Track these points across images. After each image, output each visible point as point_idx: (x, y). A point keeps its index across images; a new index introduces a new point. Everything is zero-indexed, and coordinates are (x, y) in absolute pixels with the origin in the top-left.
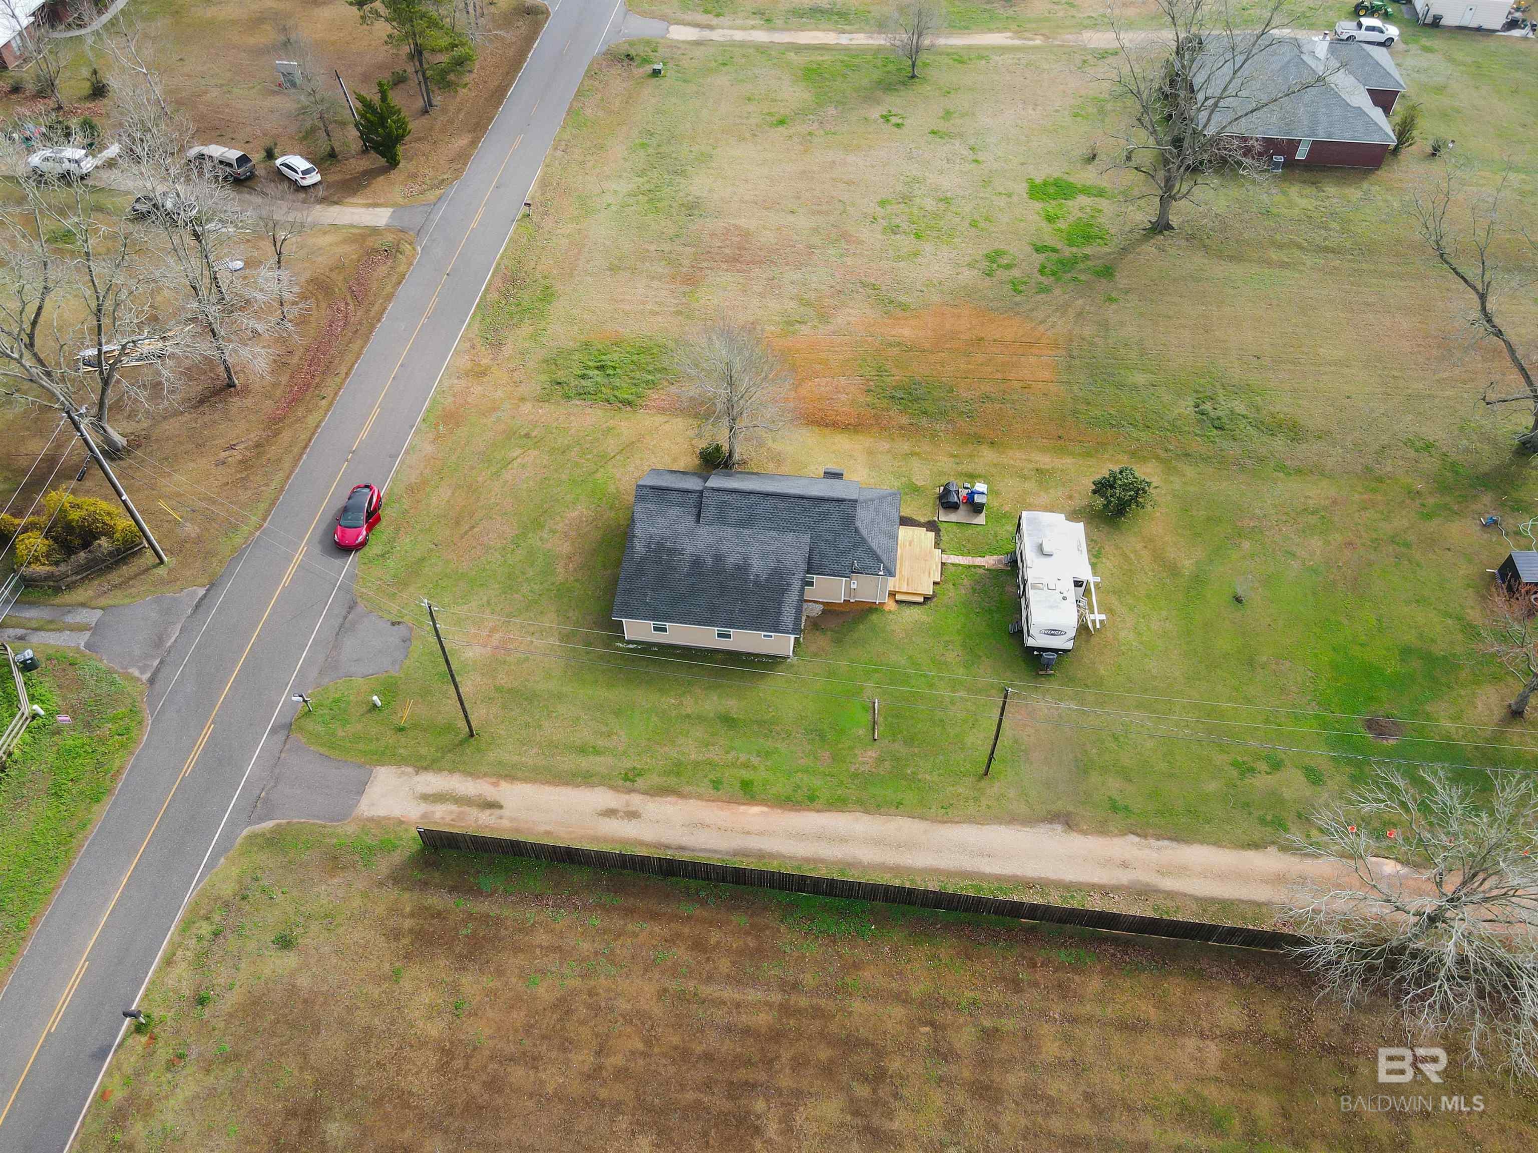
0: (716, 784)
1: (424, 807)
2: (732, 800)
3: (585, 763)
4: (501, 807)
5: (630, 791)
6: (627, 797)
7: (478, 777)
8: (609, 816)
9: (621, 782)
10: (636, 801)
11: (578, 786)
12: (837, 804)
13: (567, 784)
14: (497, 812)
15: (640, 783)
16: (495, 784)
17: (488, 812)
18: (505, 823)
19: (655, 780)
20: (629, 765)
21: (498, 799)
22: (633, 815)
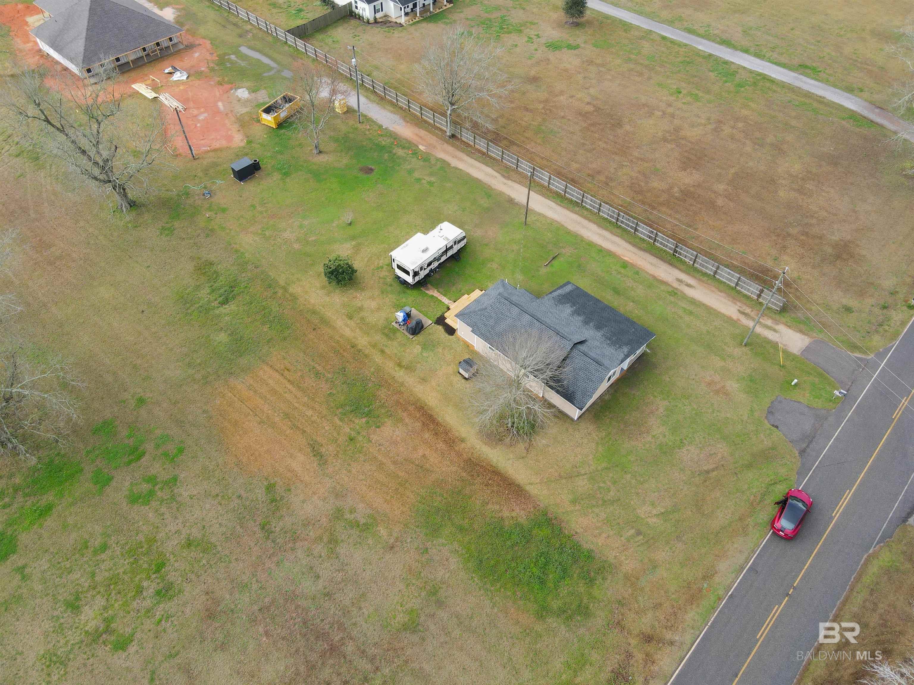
0: (637, 273)
1: (777, 327)
2: (633, 265)
3: (691, 308)
4: (739, 310)
5: (677, 289)
6: (679, 287)
7: (747, 326)
8: (690, 284)
9: (679, 293)
10: (676, 285)
11: (699, 301)
12: (591, 244)
13: (704, 304)
14: (741, 309)
15: (670, 289)
16: (739, 320)
17: (746, 312)
18: (739, 304)
19: (663, 287)
20: (672, 297)
21: (739, 314)
22: (680, 281)
